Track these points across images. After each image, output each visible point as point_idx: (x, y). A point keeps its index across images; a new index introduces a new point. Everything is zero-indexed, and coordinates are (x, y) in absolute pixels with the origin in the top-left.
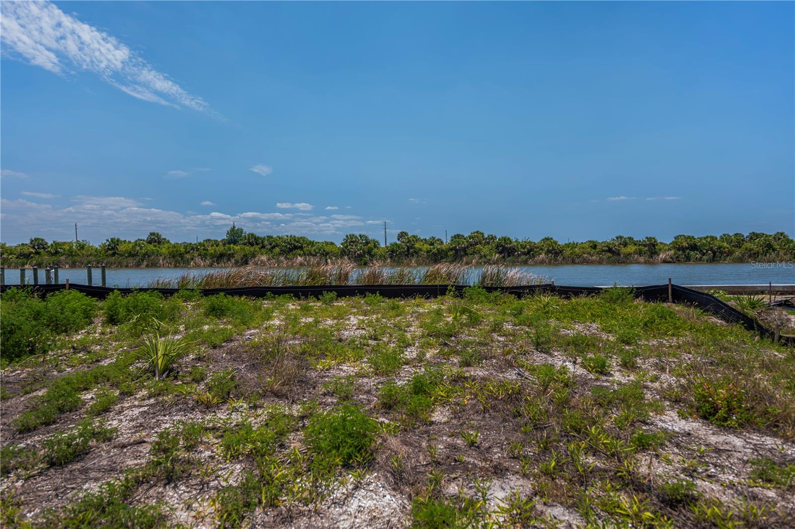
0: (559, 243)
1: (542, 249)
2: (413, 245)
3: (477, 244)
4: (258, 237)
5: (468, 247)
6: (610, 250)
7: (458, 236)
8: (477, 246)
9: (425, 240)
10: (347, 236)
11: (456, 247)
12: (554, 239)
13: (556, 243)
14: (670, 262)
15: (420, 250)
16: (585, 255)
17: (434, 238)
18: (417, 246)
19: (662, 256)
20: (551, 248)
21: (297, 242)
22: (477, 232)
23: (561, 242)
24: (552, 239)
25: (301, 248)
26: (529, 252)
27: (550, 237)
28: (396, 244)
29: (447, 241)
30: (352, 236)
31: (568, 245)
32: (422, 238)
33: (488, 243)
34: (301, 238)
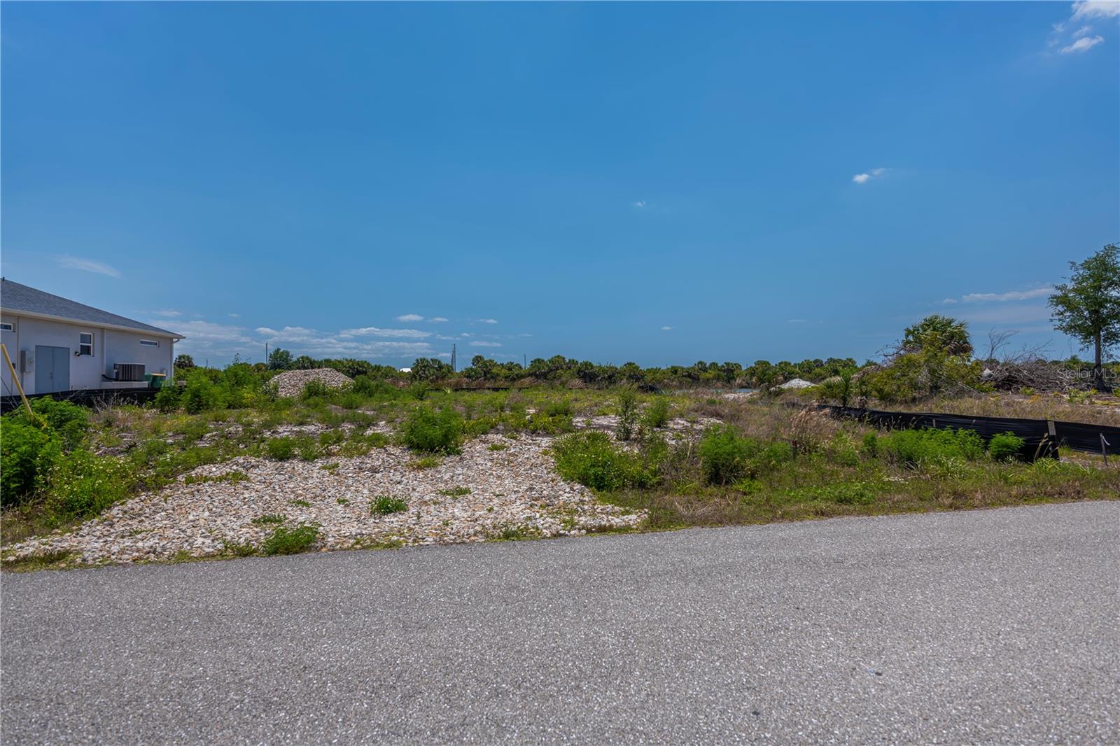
0: (641, 368)
1: (624, 375)
2: (490, 370)
3: (557, 369)
4: (314, 361)
5: (548, 372)
6: (689, 376)
7: (538, 360)
8: (558, 371)
9: (502, 364)
10: (417, 360)
11: (536, 372)
12: (636, 364)
13: (637, 368)
14: (746, 387)
15: (498, 375)
16: (666, 381)
17: (512, 363)
18: (494, 370)
19: (739, 381)
20: (632, 373)
21: (360, 367)
22: (558, 356)
23: (643, 368)
24: (634, 364)
25: (365, 373)
26: (610, 377)
27: (633, 362)
28: (471, 369)
29: (526, 365)
30: (423, 360)
31: (649, 371)
32: (499, 363)
33: (570, 368)
34: (366, 362)
